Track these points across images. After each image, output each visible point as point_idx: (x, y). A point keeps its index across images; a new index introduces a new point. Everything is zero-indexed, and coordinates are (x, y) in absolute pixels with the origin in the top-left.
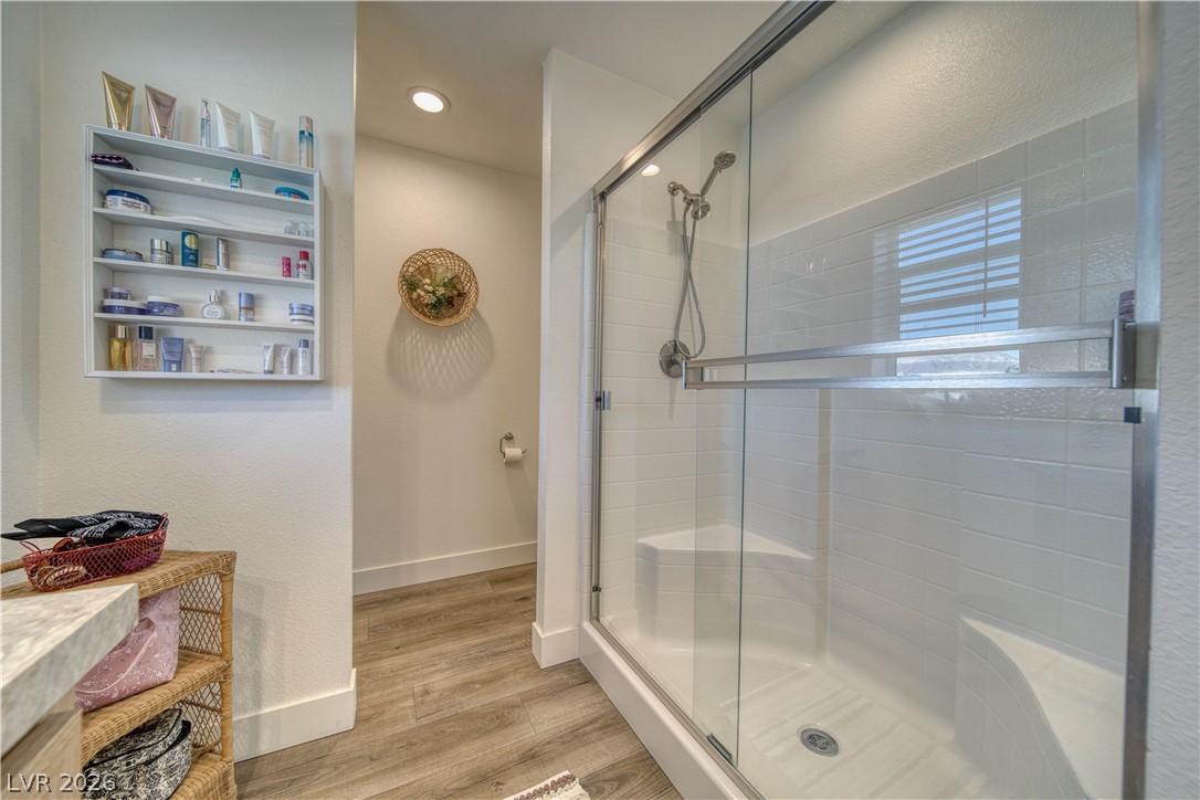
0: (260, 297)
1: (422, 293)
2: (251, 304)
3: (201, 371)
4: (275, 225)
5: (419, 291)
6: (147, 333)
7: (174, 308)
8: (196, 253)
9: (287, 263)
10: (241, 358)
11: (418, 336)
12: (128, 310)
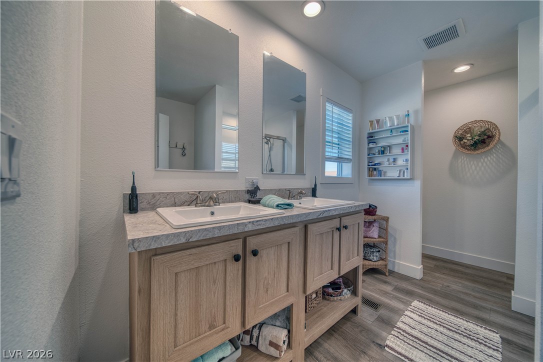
0: (397, 158)
1: (466, 141)
2: (395, 160)
3: (384, 177)
4: (399, 140)
5: (464, 140)
6: (375, 169)
7: (379, 164)
8: (383, 151)
9: (403, 149)
10: (393, 173)
11: (465, 159)
12: (372, 165)
